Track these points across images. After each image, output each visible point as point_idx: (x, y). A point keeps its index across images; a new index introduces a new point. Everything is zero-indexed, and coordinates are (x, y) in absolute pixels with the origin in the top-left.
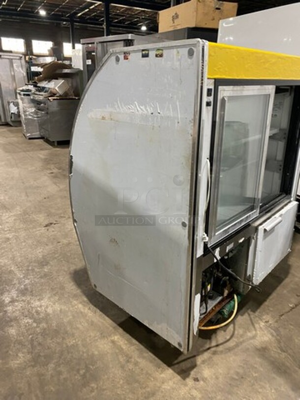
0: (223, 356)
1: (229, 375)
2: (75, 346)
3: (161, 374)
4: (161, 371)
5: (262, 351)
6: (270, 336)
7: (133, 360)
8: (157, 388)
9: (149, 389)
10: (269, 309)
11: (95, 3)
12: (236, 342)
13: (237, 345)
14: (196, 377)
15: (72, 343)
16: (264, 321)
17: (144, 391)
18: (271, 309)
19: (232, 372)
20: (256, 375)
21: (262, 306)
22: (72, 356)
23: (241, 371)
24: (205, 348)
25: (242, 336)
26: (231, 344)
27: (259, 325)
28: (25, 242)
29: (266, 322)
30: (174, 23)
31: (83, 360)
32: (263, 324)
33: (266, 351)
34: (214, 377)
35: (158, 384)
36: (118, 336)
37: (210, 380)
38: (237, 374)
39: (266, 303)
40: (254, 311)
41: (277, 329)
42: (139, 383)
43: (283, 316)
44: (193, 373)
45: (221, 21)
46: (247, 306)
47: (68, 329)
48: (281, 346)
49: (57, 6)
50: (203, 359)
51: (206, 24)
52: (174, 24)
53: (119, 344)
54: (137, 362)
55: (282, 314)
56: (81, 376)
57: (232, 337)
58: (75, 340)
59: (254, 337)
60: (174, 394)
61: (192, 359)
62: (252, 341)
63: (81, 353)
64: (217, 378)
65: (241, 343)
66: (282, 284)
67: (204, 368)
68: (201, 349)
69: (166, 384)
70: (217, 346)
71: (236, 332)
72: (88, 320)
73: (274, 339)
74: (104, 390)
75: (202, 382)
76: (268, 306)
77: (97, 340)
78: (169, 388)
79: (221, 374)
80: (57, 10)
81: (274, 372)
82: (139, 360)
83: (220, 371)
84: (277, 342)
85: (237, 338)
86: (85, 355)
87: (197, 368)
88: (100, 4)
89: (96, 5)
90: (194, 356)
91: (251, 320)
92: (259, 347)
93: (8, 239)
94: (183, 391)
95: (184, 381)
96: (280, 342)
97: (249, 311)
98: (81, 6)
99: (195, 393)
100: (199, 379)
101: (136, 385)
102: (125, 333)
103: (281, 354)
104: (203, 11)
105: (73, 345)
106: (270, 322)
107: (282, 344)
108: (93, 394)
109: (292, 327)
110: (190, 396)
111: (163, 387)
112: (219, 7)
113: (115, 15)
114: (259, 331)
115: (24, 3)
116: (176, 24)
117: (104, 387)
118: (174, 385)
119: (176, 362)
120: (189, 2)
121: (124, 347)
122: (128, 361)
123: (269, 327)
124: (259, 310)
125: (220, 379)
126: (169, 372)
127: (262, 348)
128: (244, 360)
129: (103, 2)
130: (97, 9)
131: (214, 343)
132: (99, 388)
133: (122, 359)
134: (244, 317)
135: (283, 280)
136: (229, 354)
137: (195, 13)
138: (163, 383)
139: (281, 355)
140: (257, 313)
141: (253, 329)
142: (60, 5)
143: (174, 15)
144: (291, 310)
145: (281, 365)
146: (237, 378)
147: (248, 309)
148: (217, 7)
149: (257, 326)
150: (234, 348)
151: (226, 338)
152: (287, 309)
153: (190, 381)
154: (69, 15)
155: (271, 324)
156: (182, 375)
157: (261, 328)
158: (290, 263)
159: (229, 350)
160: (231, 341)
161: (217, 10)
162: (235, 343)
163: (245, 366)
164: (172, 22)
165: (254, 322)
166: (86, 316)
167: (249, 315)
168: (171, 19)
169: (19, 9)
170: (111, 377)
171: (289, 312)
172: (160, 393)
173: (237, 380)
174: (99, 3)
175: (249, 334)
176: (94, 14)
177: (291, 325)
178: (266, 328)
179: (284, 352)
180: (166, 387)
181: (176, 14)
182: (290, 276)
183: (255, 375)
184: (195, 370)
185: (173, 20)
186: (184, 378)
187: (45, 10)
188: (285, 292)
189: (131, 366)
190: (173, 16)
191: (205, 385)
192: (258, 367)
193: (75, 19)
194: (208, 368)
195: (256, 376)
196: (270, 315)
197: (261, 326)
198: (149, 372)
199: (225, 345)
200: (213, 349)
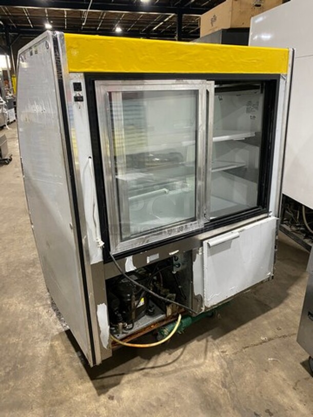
0: (153, 379)
1: (149, 400)
2: (15, 345)
3: (79, 385)
4: (82, 383)
5: (200, 383)
6: (218, 368)
7: (60, 367)
8: (68, 399)
9: (58, 398)
10: (234, 339)
11: (170, 15)
12: (176, 368)
13: (175, 371)
14: (112, 395)
15: (14, 341)
16: (220, 350)
17: (54, 398)
18: (237, 339)
19: (154, 397)
20: (179, 406)
21: (228, 335)
22: (8, 353)
23: (164, 399)
24: (138, 368)
25: (186, 362)
26: (169, 368)
27: (213, 354)
28: (26, 244)
29: (223, 352)
30: (212, 25)
31: (16, 358)
32: (218, 353)
33: (205, 383)
34: (131, 398)
35: (71, 395)
36: (60, 342)
37: (125, 401)
38: (159, 400)
39: (235, 332)
40: (215, 338)
41: (232, 361)
42: (54, 391)
43: (247, 349)
44: (111, 391)
45: (252, 18)
46: (210, 332)
47: (19, 328)
48: (225, 382)
49: (133, 21)
50: (130, 379)
51: (243, 24)
52: (212, 28)
53: (56, 349)
54: (63, 369)
55: (247, 346)
56: (5, 372)
57: (174, 361)
58: (19, 339)
59: (199, 366)
60: (81, 407)
61: (118, 377)
62: (194, 370)
63: (17, 352)
64: (134, 401)
65: (181, 369)
66: (266, 314)
67: (125, 388)
68: (134, 369)
69: (78, 396)
70: (153, 368)
71: (181, 358)
72: (40, 322)
73: (222, 371)
74: (18, 389)
75: (115, 402)
76: (235, 335)
77: (38, 342)
78: (80, 400)
79: (140, 397)
80: (132, 26)
81: (201, 407)
82: (65, 368)
83: (142, 394)
84: (223, 375)
85: (180, 363)
86: (20, 354)
87: (118, 386)
88: (174, 16)
89: (170, 17)
90: (123, 374)
91: (206, 347)
92: (199, 377)
93: (13, 240)
94: (92, 406)
95: (98, 397)
96: (227, 376)
97: (210, 338)
98: (155, 20)
99: (103, 411)
100: (114, 398)
101: (50, 391)
102: (68, 339)
103: (220, 389)
104: (239, 10)
105: (14, 343)
106: (227, 353)
107: (228, 379)
108: (7, 391)
109: (251, 362)
110: (95, 412)
111: (74, 398)
112: (259, 4)
113: (190, 25)
114: (209, 360)
115: (102, 22)
116: (214, 27)
117: (20, 387)
118: (86, 399)
119: (101, 376)
120: (225, 2)
121: (59, 353)
122: (55, 367)
123: (222, 358)
124: (220, 339)
125: (137, 403)
126: (90, 384)
127: (202, 378)
128: (173, 388)
129: (176, 13)
130: (172, 21)
131: (151, 364)
132: (15, 387)
133: (50, 364)
134: (201, 343)
135: (271, 309)
136: (161, 378)
137: (231, 13)
138: (76, 395)
139: (219, 391)
140: (217, 341)
141: (203, 357)
142: (135, 21)
143: (212, 17)
144: (261, 344)
145: (213, 401)
146: (155, 404)
147: (209, 335)
148: (257, 3)
149: (209, 354)
150: (170, 374)
151: (167, 361)
152: (257, 342)
153: (103, 398)
154: (145, 29)
155: (227, 355)
156: (99, 391)
157: (213, 357)
158: (290, 292)
159: (164, 374)
160: (171, 365)
161: (256, 8)
162: (173, 368)
163: (172, 394)
164: (211, 25)
165: (208, 349)
166: (41, 317)
167: (207, 341)
168: (210, 21)
169: (98, 28)
170: (31, 379)
171: (257, 345)
172: (68, 404)
173: (154, 406)
174: (173, 14)
175: (195, 362)
176: (169, 27)
177: (251, 359)
178: (219, 358)
179: (226, 387)
180: (78, 399)
181: (214, 16)
182: (282, 306)
183: (177, 405)
184: (115, 388)
185: (212, 23)
186: (99, 394)
187: (122, 27)
188: (265, 322)
189: (55, 372)
190: (212, 19)
191: (118, 404)
192: (185, 398)
193: (151, 34)
194: (131, 389)
195: (177, 407)
196: (232, 345)
197: (214, 355)
198: (69, 381)
199: (162, 368)
200: (146, 371)
